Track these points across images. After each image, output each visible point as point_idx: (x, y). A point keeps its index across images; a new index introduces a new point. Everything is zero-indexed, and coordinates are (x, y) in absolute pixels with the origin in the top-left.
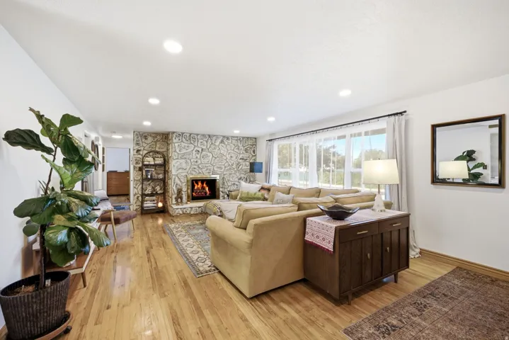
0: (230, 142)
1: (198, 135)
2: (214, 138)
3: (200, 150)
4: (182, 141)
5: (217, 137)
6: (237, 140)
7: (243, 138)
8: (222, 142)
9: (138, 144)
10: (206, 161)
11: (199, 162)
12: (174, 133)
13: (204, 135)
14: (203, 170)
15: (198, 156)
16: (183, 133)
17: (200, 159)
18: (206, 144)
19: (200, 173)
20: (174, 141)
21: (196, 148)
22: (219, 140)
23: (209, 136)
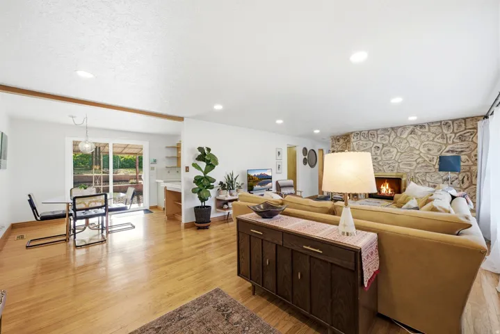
0: (427, 130)
1: (377, 130)
2: (399, 130)
3: (381, 146)
4: (360, 140)
5: (404, 128)
6: (440, 126)
7: (453, 121)
8: (412, 132)
9: (333, 146)
10: (388, 156)
11: (379, 158)
12: (352, 133)
13: (386, 130)
14: (385, 167)
15: (378, 152)
16: (361, 132)
17: (381, 155)
18: (387, 137)
19: (380, 170)
20: (352, 140)
21: (375, 145)
22: (407, 132)
23: (393, 129)
